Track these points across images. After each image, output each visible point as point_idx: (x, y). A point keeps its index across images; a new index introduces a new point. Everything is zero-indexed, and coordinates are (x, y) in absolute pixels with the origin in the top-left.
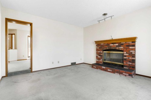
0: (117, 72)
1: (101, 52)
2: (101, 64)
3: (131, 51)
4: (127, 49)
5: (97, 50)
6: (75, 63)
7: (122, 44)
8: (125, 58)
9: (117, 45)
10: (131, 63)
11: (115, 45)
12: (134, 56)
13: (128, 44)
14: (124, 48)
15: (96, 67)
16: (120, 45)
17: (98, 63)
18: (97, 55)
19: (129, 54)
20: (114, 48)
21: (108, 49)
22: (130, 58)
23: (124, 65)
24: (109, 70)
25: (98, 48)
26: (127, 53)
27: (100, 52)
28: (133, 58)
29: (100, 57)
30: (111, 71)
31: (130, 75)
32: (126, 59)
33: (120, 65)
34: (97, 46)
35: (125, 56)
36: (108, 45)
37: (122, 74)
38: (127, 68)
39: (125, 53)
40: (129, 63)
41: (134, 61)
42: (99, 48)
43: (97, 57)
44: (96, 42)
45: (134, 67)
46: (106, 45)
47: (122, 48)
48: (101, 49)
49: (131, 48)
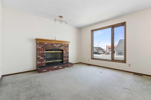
1: (45, 52)
2: (45, 65)
3: (67, 50)
4: (65, 49)
9: (59, 45)
11: (58, 45)
12: (68, 53)
15: (46, 70)
16: (61, 46)
17: (40, 66)
18: (39, 57)
19: (66, 52)
20: (57, 48)
21: (52, 48)
23: (64, 60)
27: (43, 52)
28: (68, 55)
29: (43, 58)
32: (64, 56)
33: (60, 62)
34: (37, 44)
35: (65, 54)
36: (52, 45)
38: (65, 62)
39: (64, 51)
40: (66, 59)
41: (68, 57)
42: (42, 47)
43: (38, 59)
44: (37, 40)
45: (68, 61)
46: (50, 45)
47: (63, 48)
48: (45, 49)
49: (67, 48)
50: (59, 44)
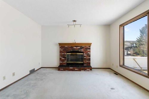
0: (83, 70)
1: (65, 54)
2: (65, 65)
3: (88, 53)
4: (86, 51)
5: (61, 52)
6: (34, 69)
7: (83, 48)
8: (85, 57)
9: (79, 48)
10: (88, 61)
11: (78, 48)
12: (90, 56)
13: (87, 48)
14: (84, 51)
15: (63, 69)
16: (82, 48)
17: (62, 65)
18: (61, 57)
19: (87, 55)
20: (77, 51)
21: (72, 51)
22: (88, 57)
23: (84, 63)
24: (76, 69)
25: (61, 50)
26: (86, 54)
27: (64, 54)
28: (89, 58)
29: (64, 59)
30: (78, 69)
31: (91, 70)
32: (85, 59)
33: (80, 63)
34: (60, 48)
35: (85, 56)
36: (72, 47)
37: (86, 70)
38: (86, 65)
39: (85, 54)
40: (87, 61)
41: (89, 59)
42: (63, 50)
43: (60, 59)
44: (60, 44)
45: (90, 64)
46: (70, 48)
47: (83, 50)
48: (65, 51)
49: (88, 50)
50: (78, 46)
